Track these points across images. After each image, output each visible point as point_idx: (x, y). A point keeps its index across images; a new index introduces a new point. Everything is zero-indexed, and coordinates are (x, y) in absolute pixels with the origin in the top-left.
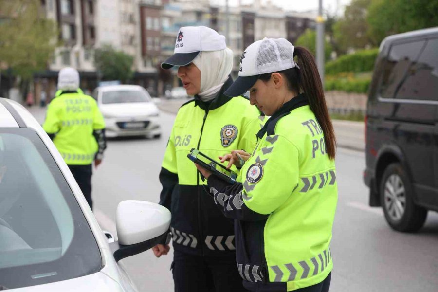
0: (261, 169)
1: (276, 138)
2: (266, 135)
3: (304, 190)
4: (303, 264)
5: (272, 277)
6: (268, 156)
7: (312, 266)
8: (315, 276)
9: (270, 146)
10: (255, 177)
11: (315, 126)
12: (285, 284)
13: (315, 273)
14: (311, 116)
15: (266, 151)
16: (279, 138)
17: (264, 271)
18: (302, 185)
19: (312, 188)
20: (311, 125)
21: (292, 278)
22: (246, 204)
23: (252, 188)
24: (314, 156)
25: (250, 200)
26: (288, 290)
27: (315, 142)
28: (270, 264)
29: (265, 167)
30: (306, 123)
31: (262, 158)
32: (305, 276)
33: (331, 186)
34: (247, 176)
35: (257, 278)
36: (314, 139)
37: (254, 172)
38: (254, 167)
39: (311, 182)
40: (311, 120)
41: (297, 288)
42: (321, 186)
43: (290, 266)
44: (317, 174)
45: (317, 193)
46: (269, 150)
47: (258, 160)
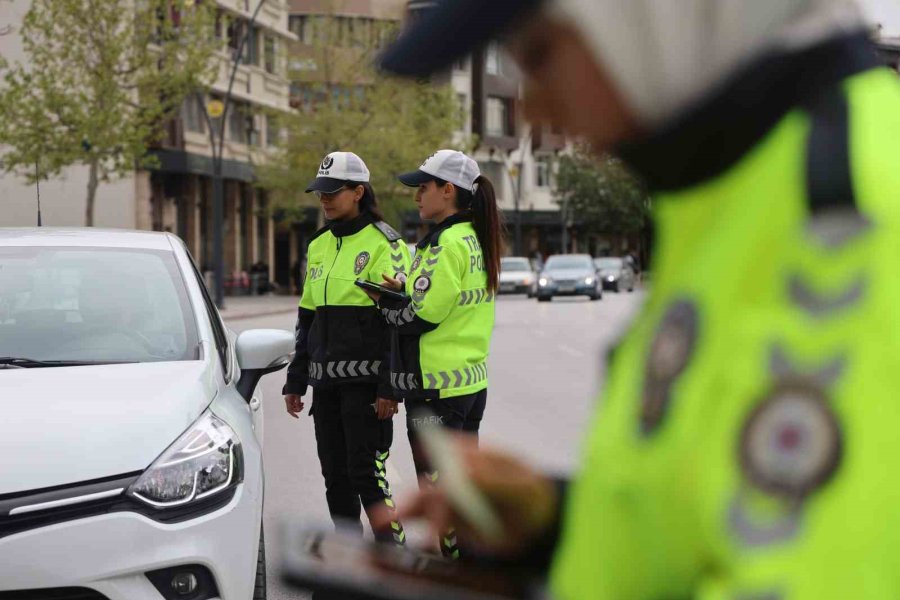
0: (429, 279)
1: (440, 249)
2: (429, 248)
3: (462, 304)
4: (456, 373)
5: (426, 384)
6: (433, 266)
7: (465, 376)
8: (468, 387)
9: (433, 258)
10: (423, 288)
11: (474, 243)
12: (438, 391)
13: (468, 383)
14: (472, 233)
15: (430, 262)
16: (443, 249)
17: (419, 378)
18: (460, 298)
19: (469, 303)
20: (470, 241)
21: (445, 386)
22: (419, 315)
23: (422, 298)
24: (472, 271)
25: (422, 310)
26: (441, 397)
27: (472, 257)
28: (424, 372)
29: (432, 278)
30: (465, 238)
31: (428, 269)
32: (457, 384)
33: (487, 303)
34: (415, 288)
35: (412, 386)
36: (472, 254)
37: (422, 283)
38: (421, 279)
39: (468, 297)
40: (471, 237)
41: (449, 395)
42: (477, 302)
43: (443, 374)
44: (473, 289)
45: (473, 308)
46: (435, 261)
47: (423, 271)
